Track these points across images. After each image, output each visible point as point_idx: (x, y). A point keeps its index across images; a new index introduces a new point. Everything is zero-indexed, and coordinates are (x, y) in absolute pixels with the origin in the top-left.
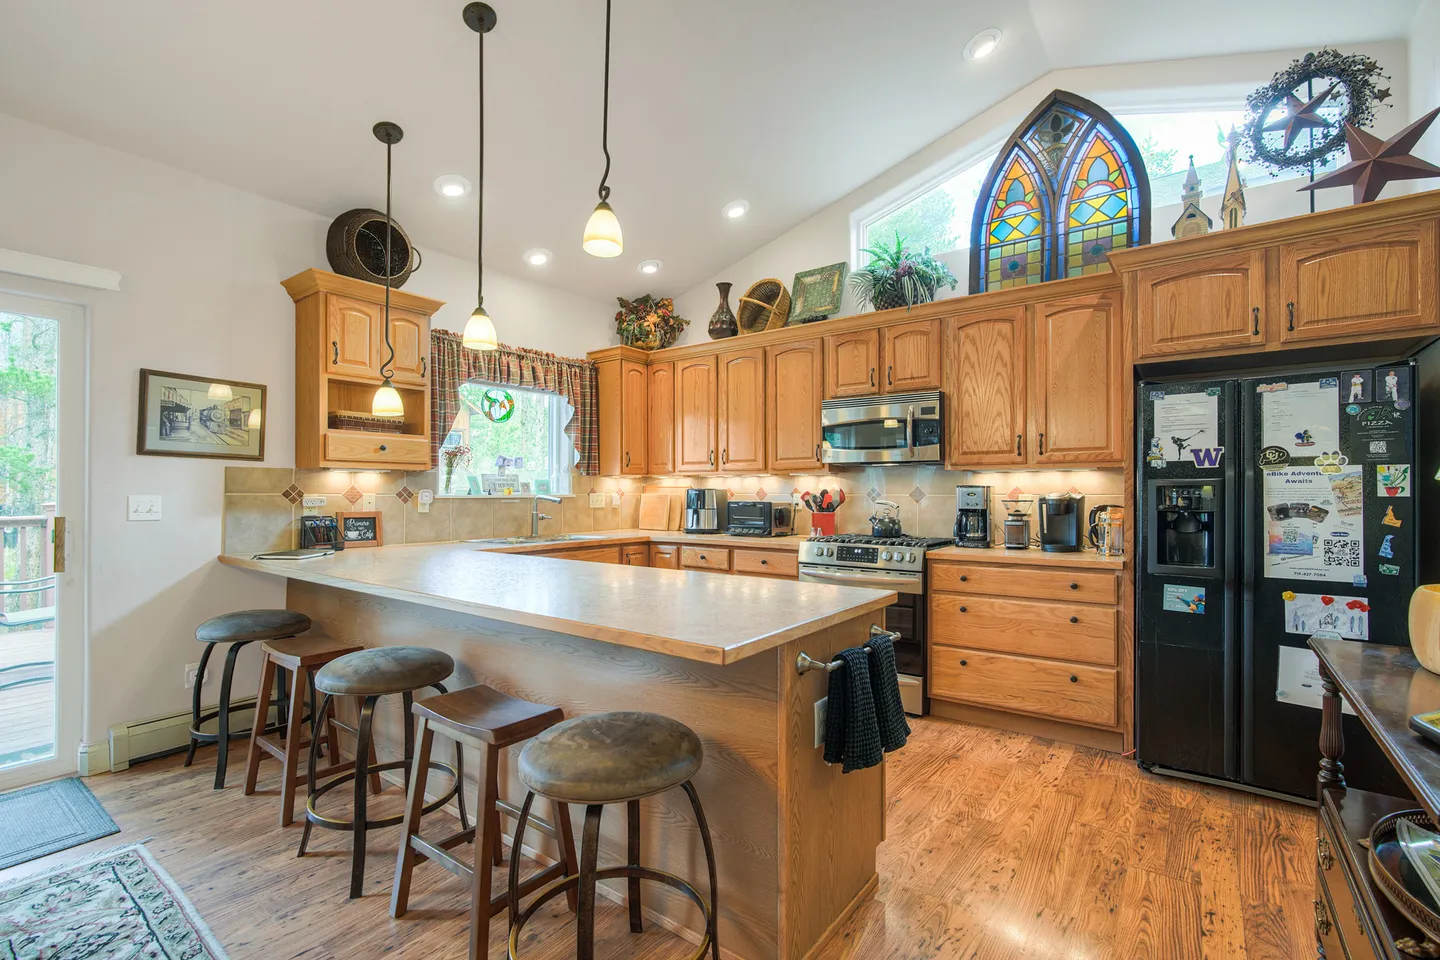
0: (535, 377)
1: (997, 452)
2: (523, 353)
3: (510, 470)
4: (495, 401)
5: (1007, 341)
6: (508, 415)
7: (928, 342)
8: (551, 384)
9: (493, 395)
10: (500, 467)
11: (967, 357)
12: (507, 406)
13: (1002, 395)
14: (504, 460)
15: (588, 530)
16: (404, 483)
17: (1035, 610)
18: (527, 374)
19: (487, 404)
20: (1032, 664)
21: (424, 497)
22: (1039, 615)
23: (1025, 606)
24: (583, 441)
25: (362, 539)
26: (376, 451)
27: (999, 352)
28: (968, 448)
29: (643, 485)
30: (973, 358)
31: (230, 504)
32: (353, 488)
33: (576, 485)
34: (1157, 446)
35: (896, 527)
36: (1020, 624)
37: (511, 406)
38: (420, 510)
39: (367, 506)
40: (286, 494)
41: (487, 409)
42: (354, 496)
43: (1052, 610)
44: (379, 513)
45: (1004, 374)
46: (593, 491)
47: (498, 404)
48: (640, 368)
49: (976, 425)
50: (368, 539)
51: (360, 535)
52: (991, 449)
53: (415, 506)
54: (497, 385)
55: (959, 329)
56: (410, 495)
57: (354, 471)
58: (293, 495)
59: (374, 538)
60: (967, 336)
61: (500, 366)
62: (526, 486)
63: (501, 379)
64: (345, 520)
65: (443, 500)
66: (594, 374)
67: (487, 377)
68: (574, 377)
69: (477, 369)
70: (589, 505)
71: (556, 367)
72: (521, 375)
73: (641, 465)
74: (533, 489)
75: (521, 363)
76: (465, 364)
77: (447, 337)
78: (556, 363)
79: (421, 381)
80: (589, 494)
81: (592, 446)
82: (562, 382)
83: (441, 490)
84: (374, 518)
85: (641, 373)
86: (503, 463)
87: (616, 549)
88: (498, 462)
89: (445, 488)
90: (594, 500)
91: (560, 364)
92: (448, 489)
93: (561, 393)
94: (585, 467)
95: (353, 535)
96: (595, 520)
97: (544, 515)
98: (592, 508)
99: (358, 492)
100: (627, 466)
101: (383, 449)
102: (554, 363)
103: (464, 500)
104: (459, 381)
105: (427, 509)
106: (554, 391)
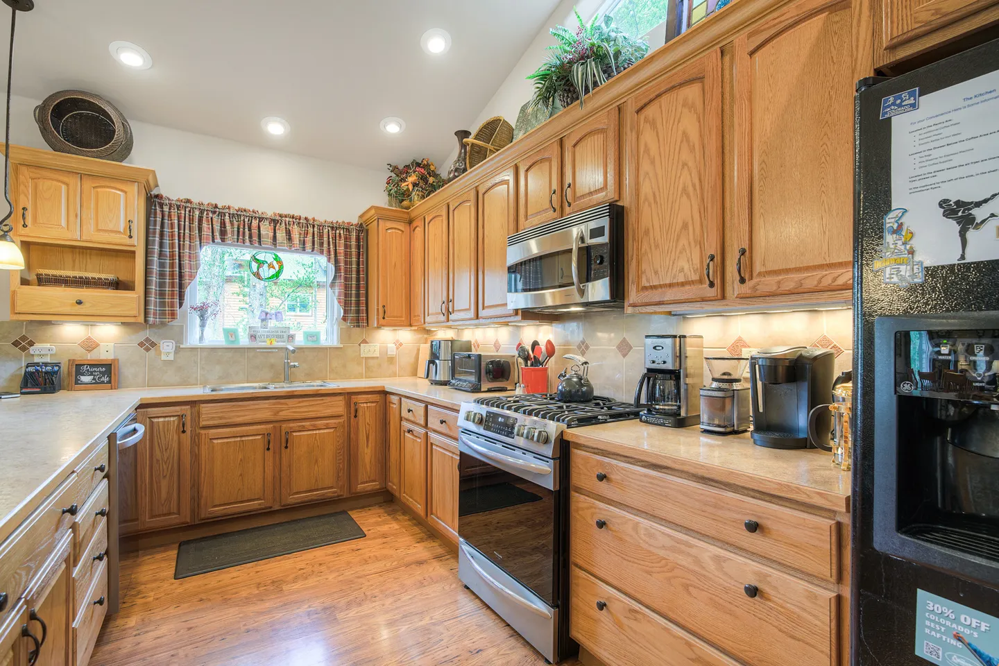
0: (290, 239)
1: (683, 284)
2: (278, 218)
3: (272, 323)
4: (264, 262)
5: (695, 110)
6: (277, 275)
7: (605, 140)
8: (309, 245)
9: (261, 257)
10: (263, 321)
11: (647, 150)
12: (277, 266)
13: (688, 196)
14: (267, 314)
15: (360, 376)
16: (147, 333)
17: (693, 551)
18: (281, 235)
19: (255, 266)
20: (689, 645)
21: (167, 348)
22: (697, 561)
23: (679, 542)
24: (346, 296)
25: (96, 383)
26: (72, 305)
27: (684, 133)
28: (648, 280)
29: (425, 336)
30: (654, 150)
32: (89, 339)
33: (345, 336)
34: (898, 231)
35: (584, 389)
36: (672, 570)
37: (279, 268)
38: (164, 357)
39: (104, 353)
40: (16, 344)
41: (255, 269)
42: (90, 345)
43: (718, 559)
44: (115, 361)
45: (690, 164)
46: (365, 342)
47: (266, 265)
48: (401, 226)
49: (657, 246)
50: (103, 382)
51: (94, 379)
52: (675, 281)
53: (160, 353)
54: (247, 247)
55: (638, 112)
56: (153, 344)
58: (23, 344)
59: (109, 382)
60: (646, 120)
61: (250, 229)
62: (291, 338)
63: (251, 242)
64: (78, 366)
65: (193, 349)
66: (362, 235)
67: (236, 240)
68: (337, 238)
69: (223, 233)
70: (360, 355)
71: (316, 229)
72: (275, 237)
73: (401, 317)
74: (300, 340)
75: (275, 227)
76: (209, 228)
77: (188, 205)
78: (316, 226)
79: (128, 241)
80: (360, 345)
81: (359, 300)
82: (323, 243)
83: (193, 338)
84: (111, 364)
85: (403, 231)
86: (265, 317)
87: (341, 398)
88: (260, 316)
89: (198, 336)
90: (366, 351)
91: (321, 226)
92: (201, 338)
93: (322, 252)
94: (351, 320)
95: (86, 379)
96: (367, 368)
97: (296, 364)
98: (363, 358)
99: (95, 342)
100: (384, 318)
101: (79, 303)
102: (314, 226)
103: (214, 350)
104: (200, 243)
105: (171, 357)
106: (313, 251)
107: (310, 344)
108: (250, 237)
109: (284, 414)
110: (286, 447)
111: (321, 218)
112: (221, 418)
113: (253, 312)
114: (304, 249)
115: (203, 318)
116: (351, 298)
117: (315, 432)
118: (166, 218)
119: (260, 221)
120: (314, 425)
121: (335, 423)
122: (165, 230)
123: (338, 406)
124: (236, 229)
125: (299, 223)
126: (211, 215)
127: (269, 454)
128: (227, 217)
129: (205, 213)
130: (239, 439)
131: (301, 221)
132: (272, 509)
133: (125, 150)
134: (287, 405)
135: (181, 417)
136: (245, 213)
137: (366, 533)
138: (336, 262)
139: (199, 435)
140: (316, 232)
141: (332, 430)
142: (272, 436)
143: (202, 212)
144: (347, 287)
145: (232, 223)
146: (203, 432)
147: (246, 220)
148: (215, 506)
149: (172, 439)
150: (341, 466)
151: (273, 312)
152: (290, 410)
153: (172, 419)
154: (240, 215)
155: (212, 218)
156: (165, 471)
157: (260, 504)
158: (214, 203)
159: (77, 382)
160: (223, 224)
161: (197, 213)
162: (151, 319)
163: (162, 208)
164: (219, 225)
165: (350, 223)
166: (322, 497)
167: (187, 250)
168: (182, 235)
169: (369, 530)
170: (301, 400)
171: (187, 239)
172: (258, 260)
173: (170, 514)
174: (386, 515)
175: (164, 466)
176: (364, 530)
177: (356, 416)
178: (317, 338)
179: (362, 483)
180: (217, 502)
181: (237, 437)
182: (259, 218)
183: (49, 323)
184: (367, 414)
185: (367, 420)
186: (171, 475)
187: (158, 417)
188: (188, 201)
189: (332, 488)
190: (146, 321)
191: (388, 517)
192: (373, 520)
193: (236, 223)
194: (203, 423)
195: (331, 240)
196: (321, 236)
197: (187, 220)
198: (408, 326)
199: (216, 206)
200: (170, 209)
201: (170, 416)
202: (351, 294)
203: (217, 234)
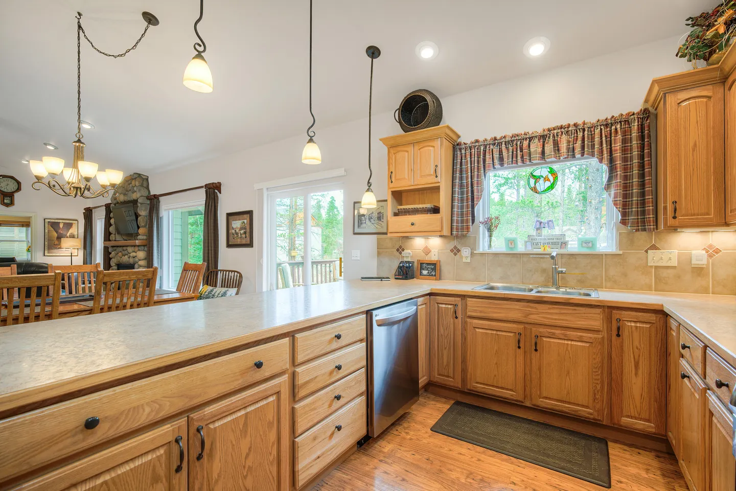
0: (558, 149)
2: (546, 133)
3: (545, 231)
4: (540, 177)
6: (552, 187)
8: (578, 151)
9: (537, 173)
10: (538, 229)
12: (551, 178)
14: (541, 223)
16: (455, 243)
18: (549, 147)
19: (532, 181)
21: (465, 252)
24: (625, 196)
25: (429, 275)
26: (410, 226)
31: (379, 254)
32: (426, 247)
33: (625, 242)
37: (554, 180)
38: (464, 260)
39: (433, 257)
40: (397, 250)
42: (427, 251)
44: (438, 261)
46: (654, 247)
47: (542, 179)
48: (707, 90)
50: (432, 275)
51: (428, 273)
53: (461, 257)
54: (521, 166)
56: (458, 250)
57: (426, 237)
58: (400, 250)
59: (435, 275)
61: (521, 150)
62: (564, 244)
63: (523, 161)
64: (421, 264)
65: (482, 254)
66: (646, 123)
67: (511, 162)
68: (613, 135)
69: (501, 159)
70: (647, 262)
71: (586, 132)
72: (543, 153)
73: (708, 214)
74: (573, 246)
75: (544, 142)
76: (490, 158)
77: (477, 144)
78: (586, 129)
79: (436, 180)
80: (646, 251)
81: (644, 200)
82: (594, 144)
83: (483, 246)
84: (436, 264)
85: (709, 97)
86: (540, 226)
87: (598, 311)
88: (536, 225)
89: (486, 244)
90: (654, 258)
91: (593, 127)
92: (490, 246)
93: (593, 155)
94: (633, 223)
95: (425, 272)
96: (658, 279)
97: (564, 270)
98: (651, 267)
99: (429, 249)
100: (674, 217)
101: (413, 224)
102: (584, 130)
103: (496, 255)
104: (484, 172)
105: (469, 260)
106: (582, 155)
107: (585, 251)
108: (522, 157)
109: (534, 318)
110: (536, 350)
111: (592, 119)
112: (481, 312)
113: (589, 224)
114: (574, 156)
115: (490, 230)
116: (632, 197)
117: (566, 342)
118: (463, 158)
119: (530, 141)
120: (565, 335)
121: (591, 338)
122: (463, 167)
123: (595, 320)
124: (511, 153)
125: (567, 132)
126: (492, 147)
127: (521, 351)
128: (503, 145)
129: (488, 146)
130: (495, 332)
131: (570, 129)
132: (524, 404)
133: (438, 118)
134: (537, 309)
135: (456, 305)
136: (517, 138)
137: (613, 483)
138: (611, 160)
139: (466, 322)
140: (586, 135)
141: (587, 345)
142: (523, 335)
143: (485, 146)
144: (626, 187)
145: (507, 148)
146: (469, 320)
147: (519, 143)
148: (477, 383)
149: (450, 321)
150: (599, 387)
151: (546, 221)
152: (540, 315)
153: (450, 306)
154: (514, 140)
155: (492, 150)
156: (446, 343)
157: (512, 395)
158: (493, 137)
159: (421, 274)
160: (501, 152)
161: (482, 148)
162: (455, 233)
163: (461, 152)
164: (498, 153)
165: (629, 113)
166: (576, 414)
167: (476, 179)
168: (473, 168)
169: (621, 482)
170: (551, 306)
171: (476, 170)
172: (535, 176)
173: (448, 376)
174: (659, 473)
175: (445, 341)
176: (614, 477)
177: (618, 335)
178: (593, 245)
179: (628, 417)
180: (478, 380)
181: (494, 330)
182: (530, 138)
183: (407, 238)
184: (636, 335)
185: (636, 343)
186: (450, 348)
187: (442, 304)
188: (477, 141)
189: (587, 407)
190: (451, 234)
191: (660, 479)
192: (633, 470)
193: (511, 148)
194: (469, 314)
195: (604, 138)
196: (592, 139)
197: (476, 156)
198: (723, 225)
199: (495, 139)
200: (465, 151)
201: (449, 304)
202: (632, 193)
203: (496, 161)
